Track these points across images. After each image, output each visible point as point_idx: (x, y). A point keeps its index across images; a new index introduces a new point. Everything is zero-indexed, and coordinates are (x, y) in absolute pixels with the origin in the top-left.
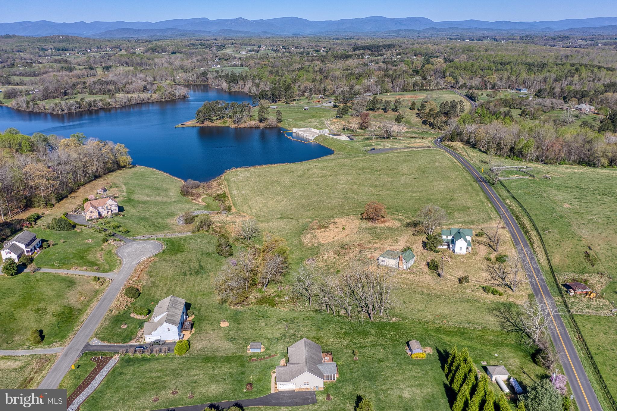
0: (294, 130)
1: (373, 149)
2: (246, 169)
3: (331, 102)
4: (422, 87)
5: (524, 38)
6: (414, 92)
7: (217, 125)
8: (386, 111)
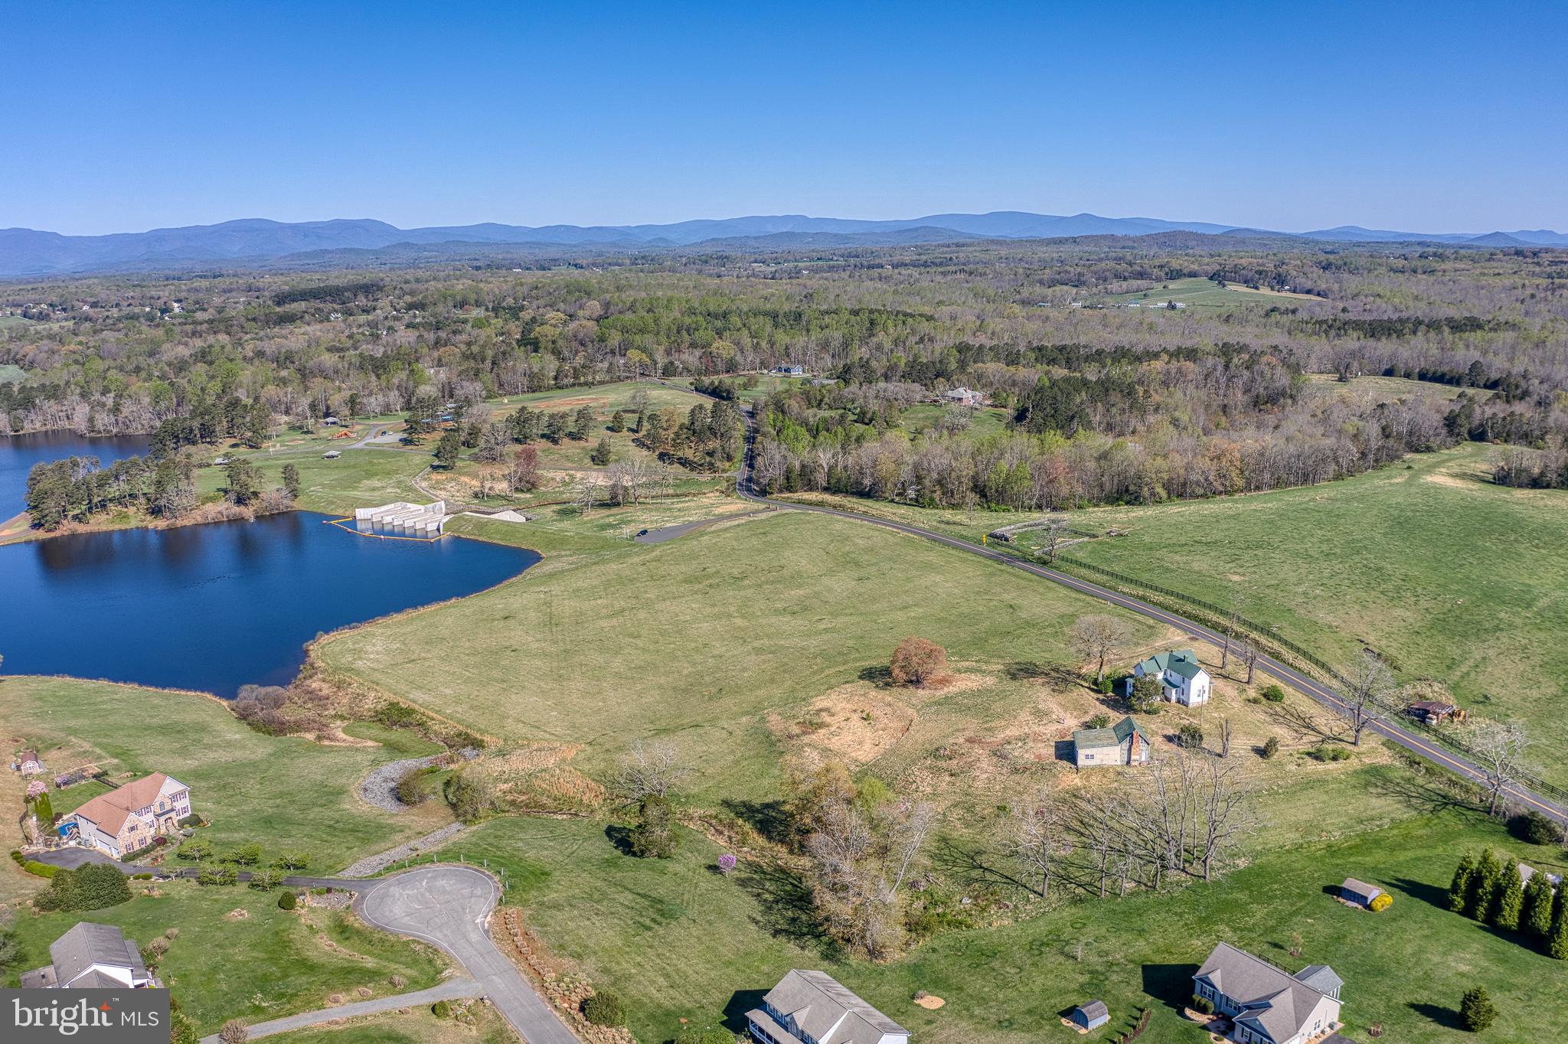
0: (361, 513)
1: (644, 532)
2: (356, 631)
3: (384, 433)
4: (576, 377)
5: (639, 261)
6: (559, 392)
7: (104, 528)
8: (555, 441)
